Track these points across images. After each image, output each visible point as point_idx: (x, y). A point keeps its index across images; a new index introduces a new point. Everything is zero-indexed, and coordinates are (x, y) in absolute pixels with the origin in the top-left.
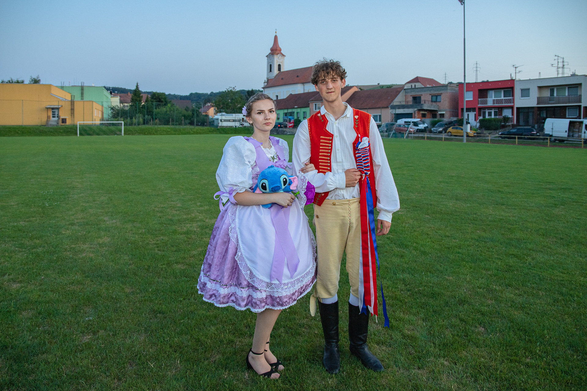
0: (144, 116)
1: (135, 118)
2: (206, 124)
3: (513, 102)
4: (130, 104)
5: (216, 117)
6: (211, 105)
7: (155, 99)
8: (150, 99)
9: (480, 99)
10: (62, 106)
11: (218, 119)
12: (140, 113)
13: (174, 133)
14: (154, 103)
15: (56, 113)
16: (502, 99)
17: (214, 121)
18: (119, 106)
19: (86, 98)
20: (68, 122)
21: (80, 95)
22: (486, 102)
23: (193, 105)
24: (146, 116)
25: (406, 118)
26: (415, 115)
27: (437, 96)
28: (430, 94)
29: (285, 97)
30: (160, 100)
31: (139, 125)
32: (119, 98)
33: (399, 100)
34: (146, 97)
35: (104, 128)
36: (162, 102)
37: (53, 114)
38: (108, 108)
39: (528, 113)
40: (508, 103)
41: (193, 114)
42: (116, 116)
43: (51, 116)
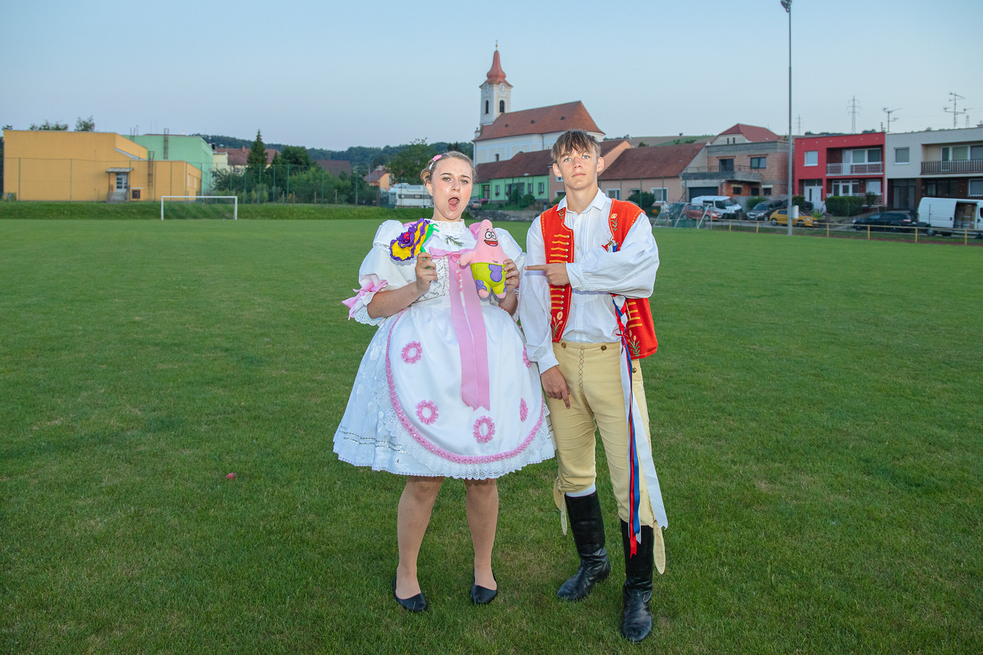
0: (270, 187)
1: (256, 191)
2: (374, 201)
3: (883, 171)
4: (247, 166)
5: (392, 190)
6: (384, 169)
7: (289, 158)
8: (279, 158)
9: (829, 165)
10: (133, 170)
11: (394, 194)
12: (264, 183)
13: (322, 216)
14: (289, 166)
15: (124, 181)
16: (865, 165)
17: (388, 196)
18: (229, 170)
19: (173, 155)
20: (143, 197)
21: (162, 151)
22: (839, 170)
23: (354, 169)
24: (274, 188)
25: (705, 195)
26: (722, 189)
27: (759, 159)
28: (748, 156)
29: (510, 158)
30: (297, 159)
31: (262, 202)
32: (227, 155)
33: (697, 164)
34: (273, 155)
35: (204, 206)
36: (301, 164)
37: (118, 183)
38: (209, 173)
39: (907, 188)
40: (875, 171)
41: (353, 185)
42: (222, 186)
43: (115, 185)
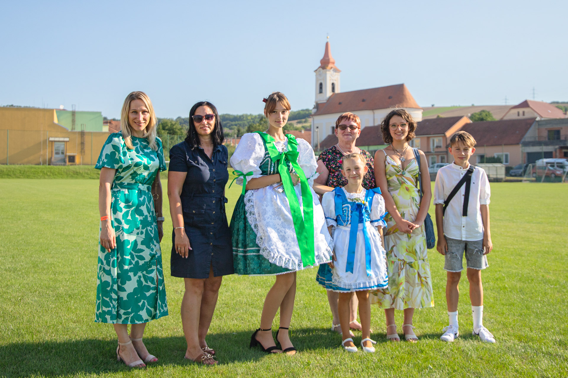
25: (545, 158)
33: (530, 135)
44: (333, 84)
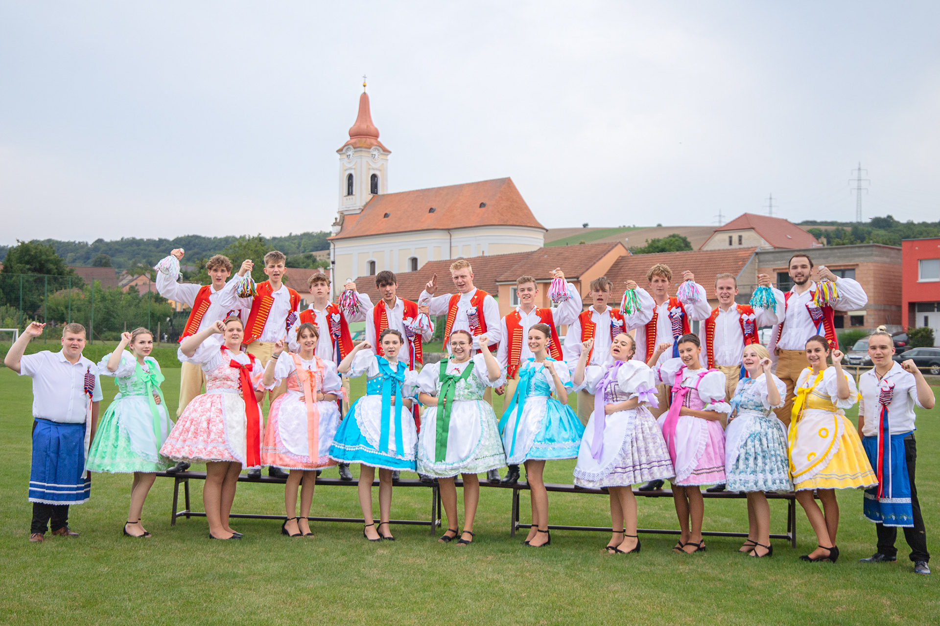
14: (29, 276)
27: (843, 272)
33: (745, 280)
44: (374, 177)
